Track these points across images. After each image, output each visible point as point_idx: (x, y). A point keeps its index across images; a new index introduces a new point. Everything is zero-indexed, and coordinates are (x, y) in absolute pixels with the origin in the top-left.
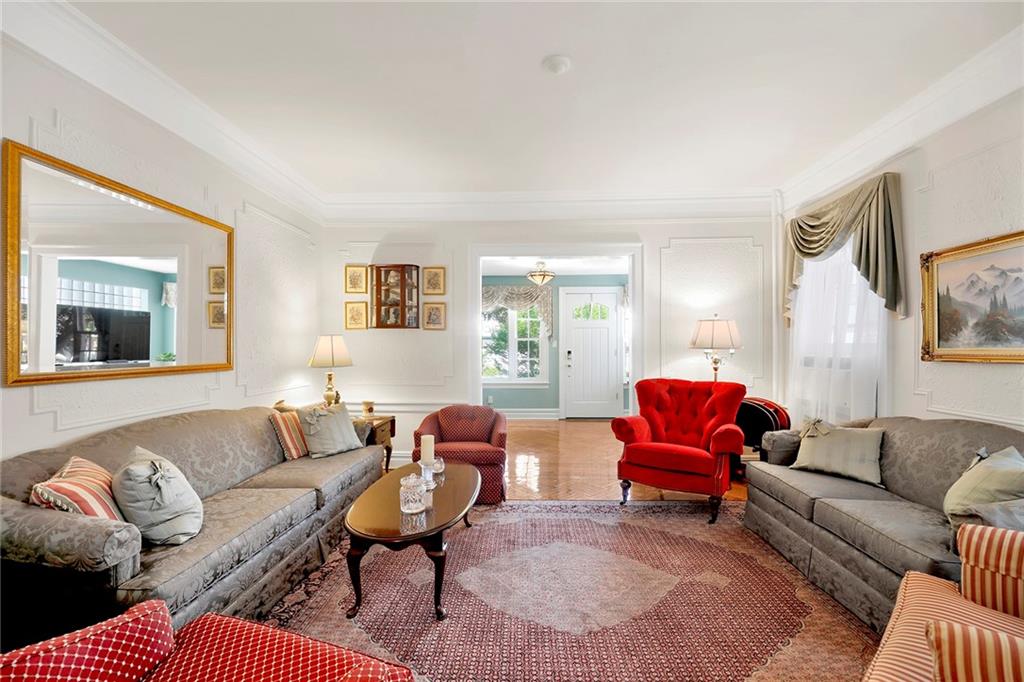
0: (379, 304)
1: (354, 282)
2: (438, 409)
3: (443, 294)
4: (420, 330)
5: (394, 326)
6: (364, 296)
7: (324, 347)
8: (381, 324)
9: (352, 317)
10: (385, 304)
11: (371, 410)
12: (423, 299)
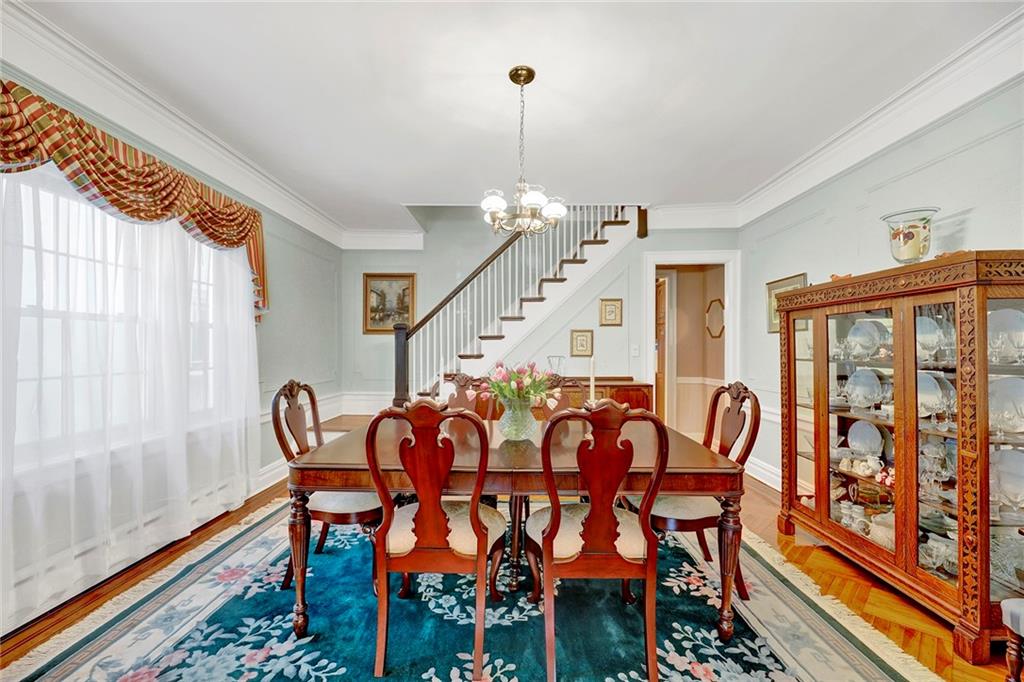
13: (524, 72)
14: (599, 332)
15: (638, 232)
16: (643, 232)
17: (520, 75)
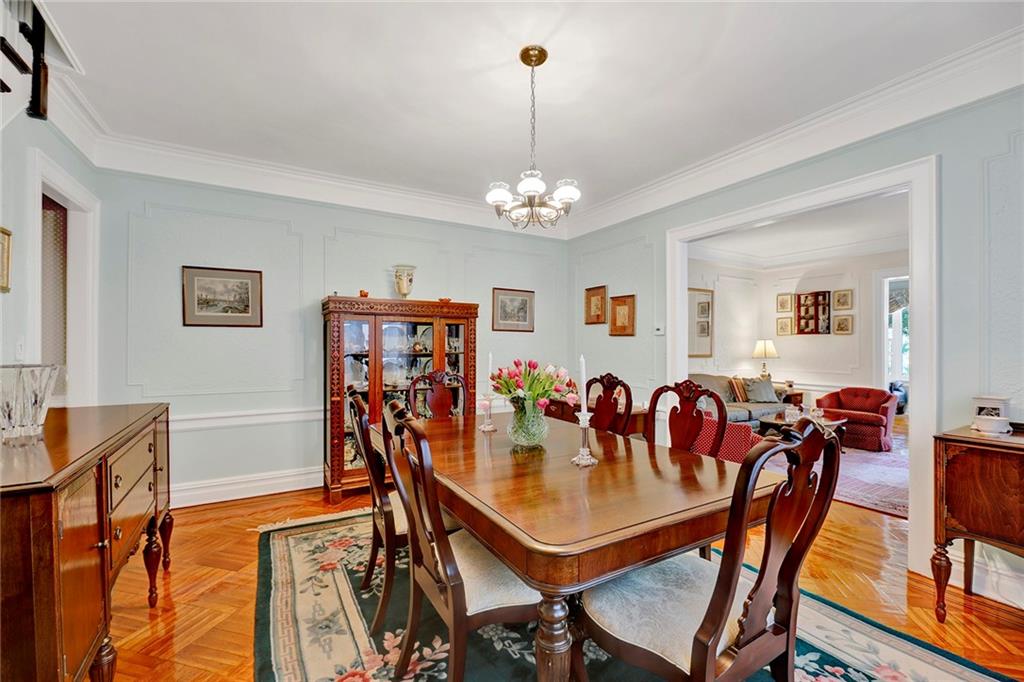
0: (800, 318)
1: (782, 305)
2: (839, 390)
3: (851, 309)
4: (831, 336)
5: (811, 332)
6: (790, 314)
7: (760, 346)
8: (801, 332)
9: (781, 328)
10: (804, 318)
11: (791, 386)
12: (833, 313)
13: (536, 52)
17: (531, 55)
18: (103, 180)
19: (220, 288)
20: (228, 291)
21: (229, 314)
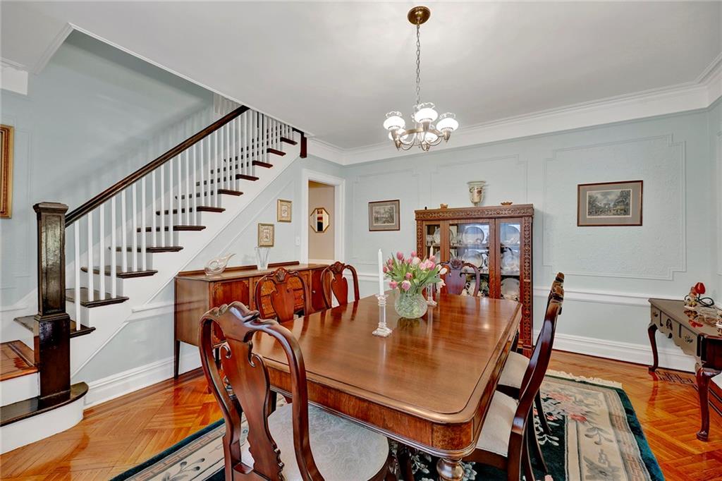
13: (420, 13)
14: (278, 226)
15: (301, 153)
16: (304, 154)
17: (416, 16)
18: (342, 170)
19: (382, 211)
20: (386, 212)
21: (386, 224)
